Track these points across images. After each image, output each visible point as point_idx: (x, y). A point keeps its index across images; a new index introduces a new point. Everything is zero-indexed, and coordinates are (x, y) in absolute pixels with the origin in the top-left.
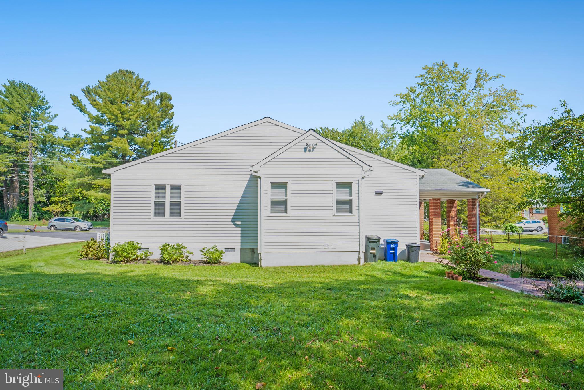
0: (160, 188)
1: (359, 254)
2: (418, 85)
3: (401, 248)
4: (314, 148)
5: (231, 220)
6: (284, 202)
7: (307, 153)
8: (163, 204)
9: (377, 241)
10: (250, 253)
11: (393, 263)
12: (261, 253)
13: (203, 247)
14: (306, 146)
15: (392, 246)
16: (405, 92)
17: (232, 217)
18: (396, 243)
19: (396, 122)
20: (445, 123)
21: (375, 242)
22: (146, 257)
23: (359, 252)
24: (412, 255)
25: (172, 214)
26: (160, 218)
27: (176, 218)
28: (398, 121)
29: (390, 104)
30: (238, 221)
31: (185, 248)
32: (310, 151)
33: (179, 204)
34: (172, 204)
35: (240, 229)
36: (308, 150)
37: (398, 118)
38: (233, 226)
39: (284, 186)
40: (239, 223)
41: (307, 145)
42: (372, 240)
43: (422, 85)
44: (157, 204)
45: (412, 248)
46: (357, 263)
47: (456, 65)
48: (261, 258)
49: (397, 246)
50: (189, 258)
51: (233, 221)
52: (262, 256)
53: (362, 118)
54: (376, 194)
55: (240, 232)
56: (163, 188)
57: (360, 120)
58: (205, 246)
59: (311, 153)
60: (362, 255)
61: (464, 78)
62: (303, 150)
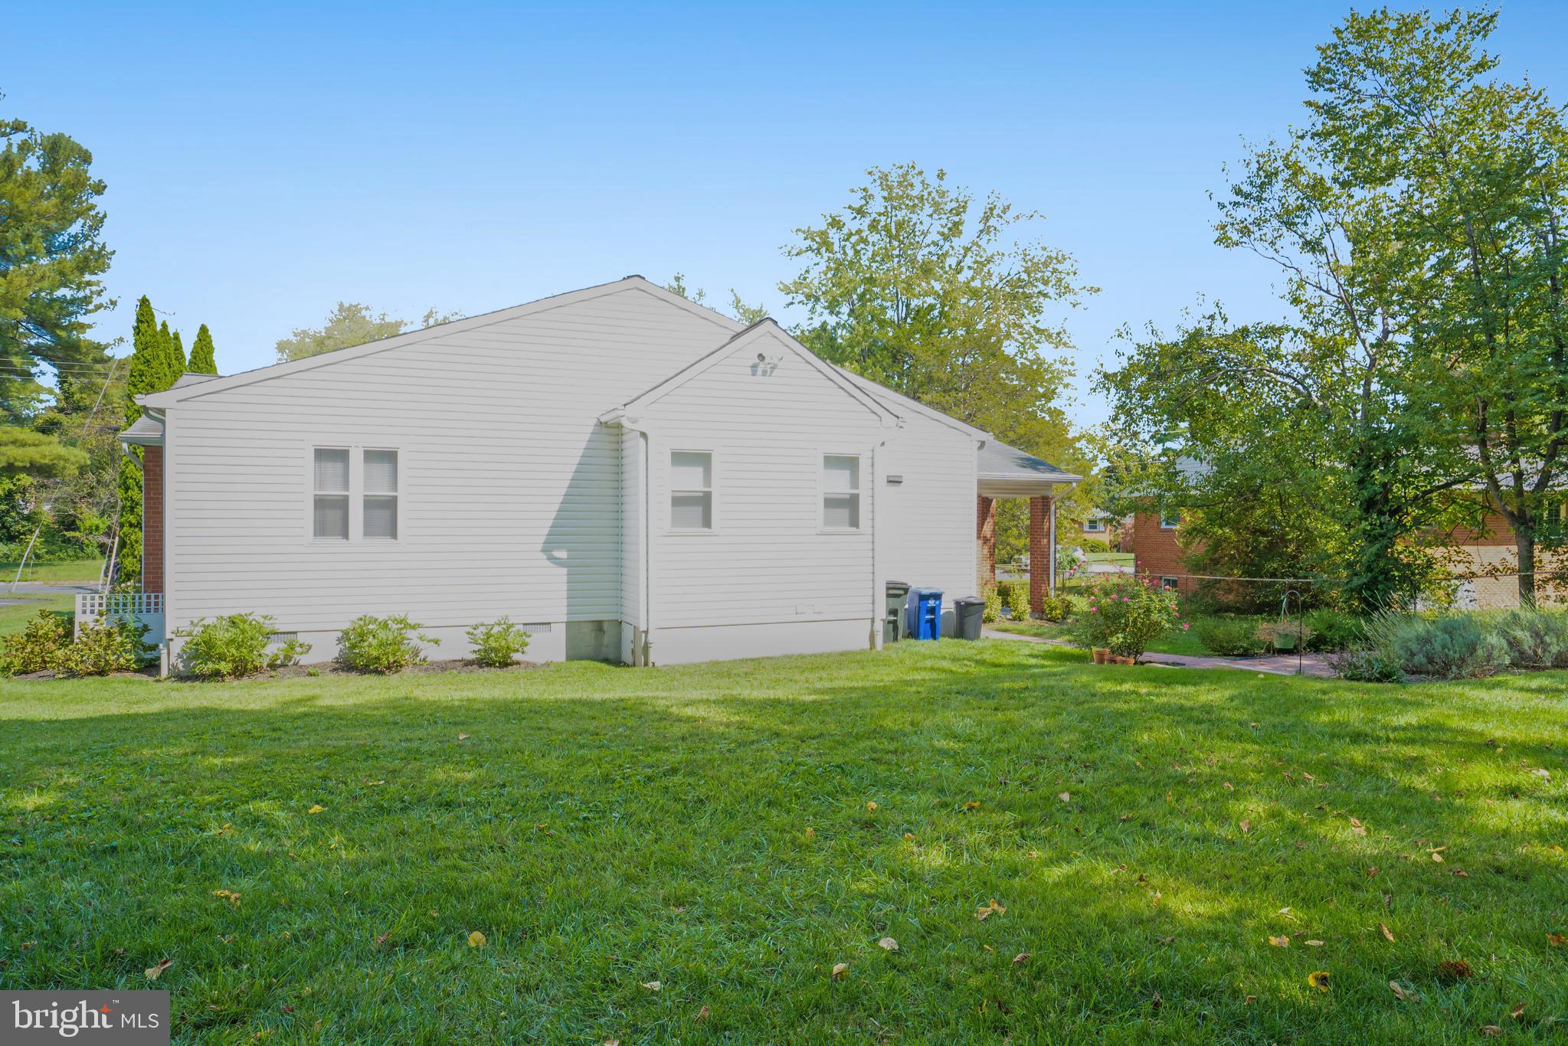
0: (332, 456)
1: (872, 625)
2: (850, 211)
3: (947, 606)
4: (773, 368)
5: (540, 547)
6: (704, 501)
7: (759, 378)
8: (343, 504)
9: (902, 592)
10: (593, 634)
11: (930, 642)
12: (646, 632)
13: (474, 622)
14: (757, 361)
15: (932, 603)
16: (821, 225)
17: (543, 539)
18: (937, 597)
19: (796, 301)
20: (921, 314)
21: (898, 596)
22: (288, 658)
23: (873, 620)
24: (970, 621)
25: (369, 531)
26: (335, 543)
27: (383, 543)
28: (801, 297)
29: (782, 251)
30: (559, 549)
31: (413, 627)
32: (764, 373)
33: (391, 504)
34: (370, 504)
35: (565, 571)
36: (760, 372)
37: (798, 287)
38: (548, 563)
39: (702, 460)
40: (562, 554)
41: (761, 357)
42: (896, 591)
43: (861, 212)
44: (321, 503)
45: (971, 608)
46: (867, 645)
47: (941, 176)
48: (646, 643)
49: (940, 604)
50: (422, 655)
51: (547, 548)
52: (650, 638)
53: (677, 279)
54: (890, 482)
55: (565, 579)
56: (340, 456)
57: (675, 284)
58: (479, 621)
59: (766, 379)
60: (879, 626)
61: (961, 209)
62: (749, 371)
